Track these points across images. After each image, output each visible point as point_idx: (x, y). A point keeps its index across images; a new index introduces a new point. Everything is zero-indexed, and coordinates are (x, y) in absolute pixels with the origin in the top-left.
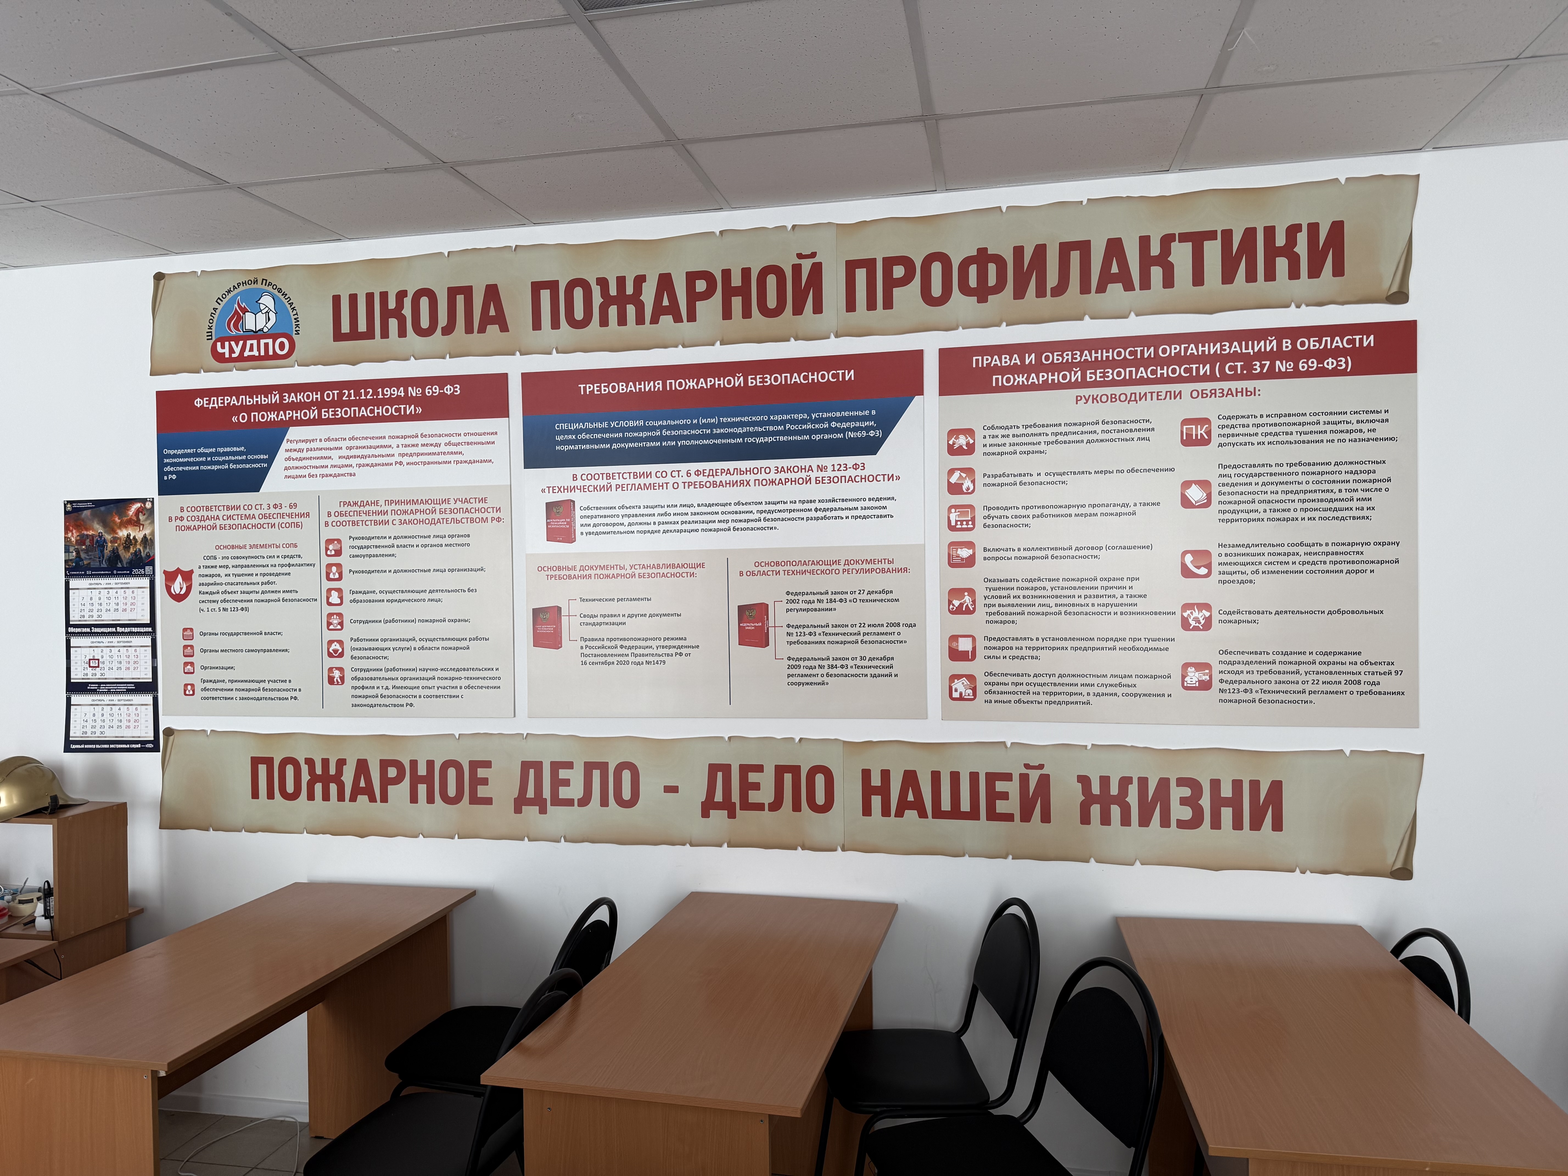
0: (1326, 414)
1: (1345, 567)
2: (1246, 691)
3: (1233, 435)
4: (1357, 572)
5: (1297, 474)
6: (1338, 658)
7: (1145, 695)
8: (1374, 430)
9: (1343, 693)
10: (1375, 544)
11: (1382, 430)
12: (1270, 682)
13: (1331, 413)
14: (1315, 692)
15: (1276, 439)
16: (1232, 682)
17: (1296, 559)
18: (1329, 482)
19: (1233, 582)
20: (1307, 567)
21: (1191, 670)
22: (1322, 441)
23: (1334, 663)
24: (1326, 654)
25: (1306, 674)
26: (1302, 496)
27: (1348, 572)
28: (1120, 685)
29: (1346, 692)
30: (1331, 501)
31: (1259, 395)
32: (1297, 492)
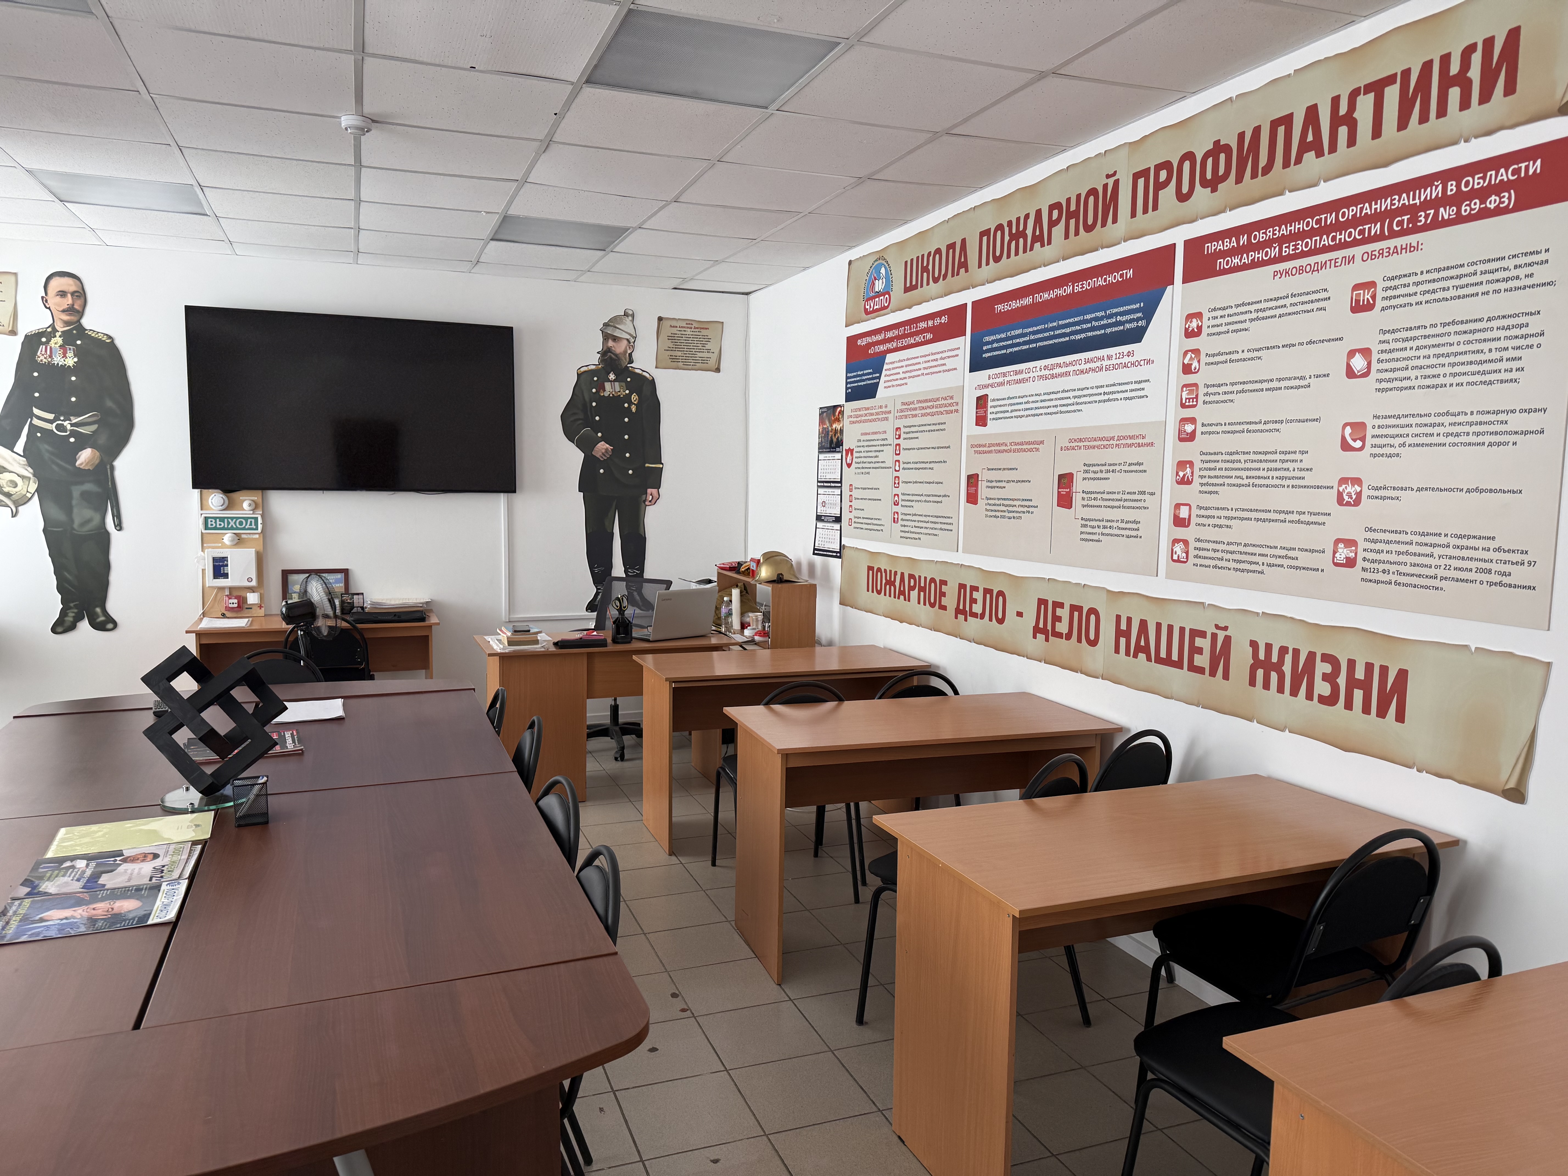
0: (1484, 262)
1: (1487, 439)
2: (1384, 571)
3: (1395, 297)
4: (1499, 444)
5: (1449, 334)
6: (1472, 543)
7: (1304, 568)
8: (1531, 275)
9: (1473, 581)
10: (1522, 411)
11: (1541, 274)
12: (1405, 564)
13: (1489, 261)
14: (1446, 579)
15: (1433, 296)
16: (1374, 561)
17: (1441, 430)
18: (1479, 341)
19: (1382, 455)
20: (1451, 439)
21: (1341, 545)
22: (1477, 294)
23: (1467, 548)
24: (1461, 537)
25: (1440, 558)
26: (1452, 359)
27: (1491, 444)
28: (1286, 557)
29: (1476, 581)
30: (1481, 363)
31: (1421, 249)
32: (1448, 355)
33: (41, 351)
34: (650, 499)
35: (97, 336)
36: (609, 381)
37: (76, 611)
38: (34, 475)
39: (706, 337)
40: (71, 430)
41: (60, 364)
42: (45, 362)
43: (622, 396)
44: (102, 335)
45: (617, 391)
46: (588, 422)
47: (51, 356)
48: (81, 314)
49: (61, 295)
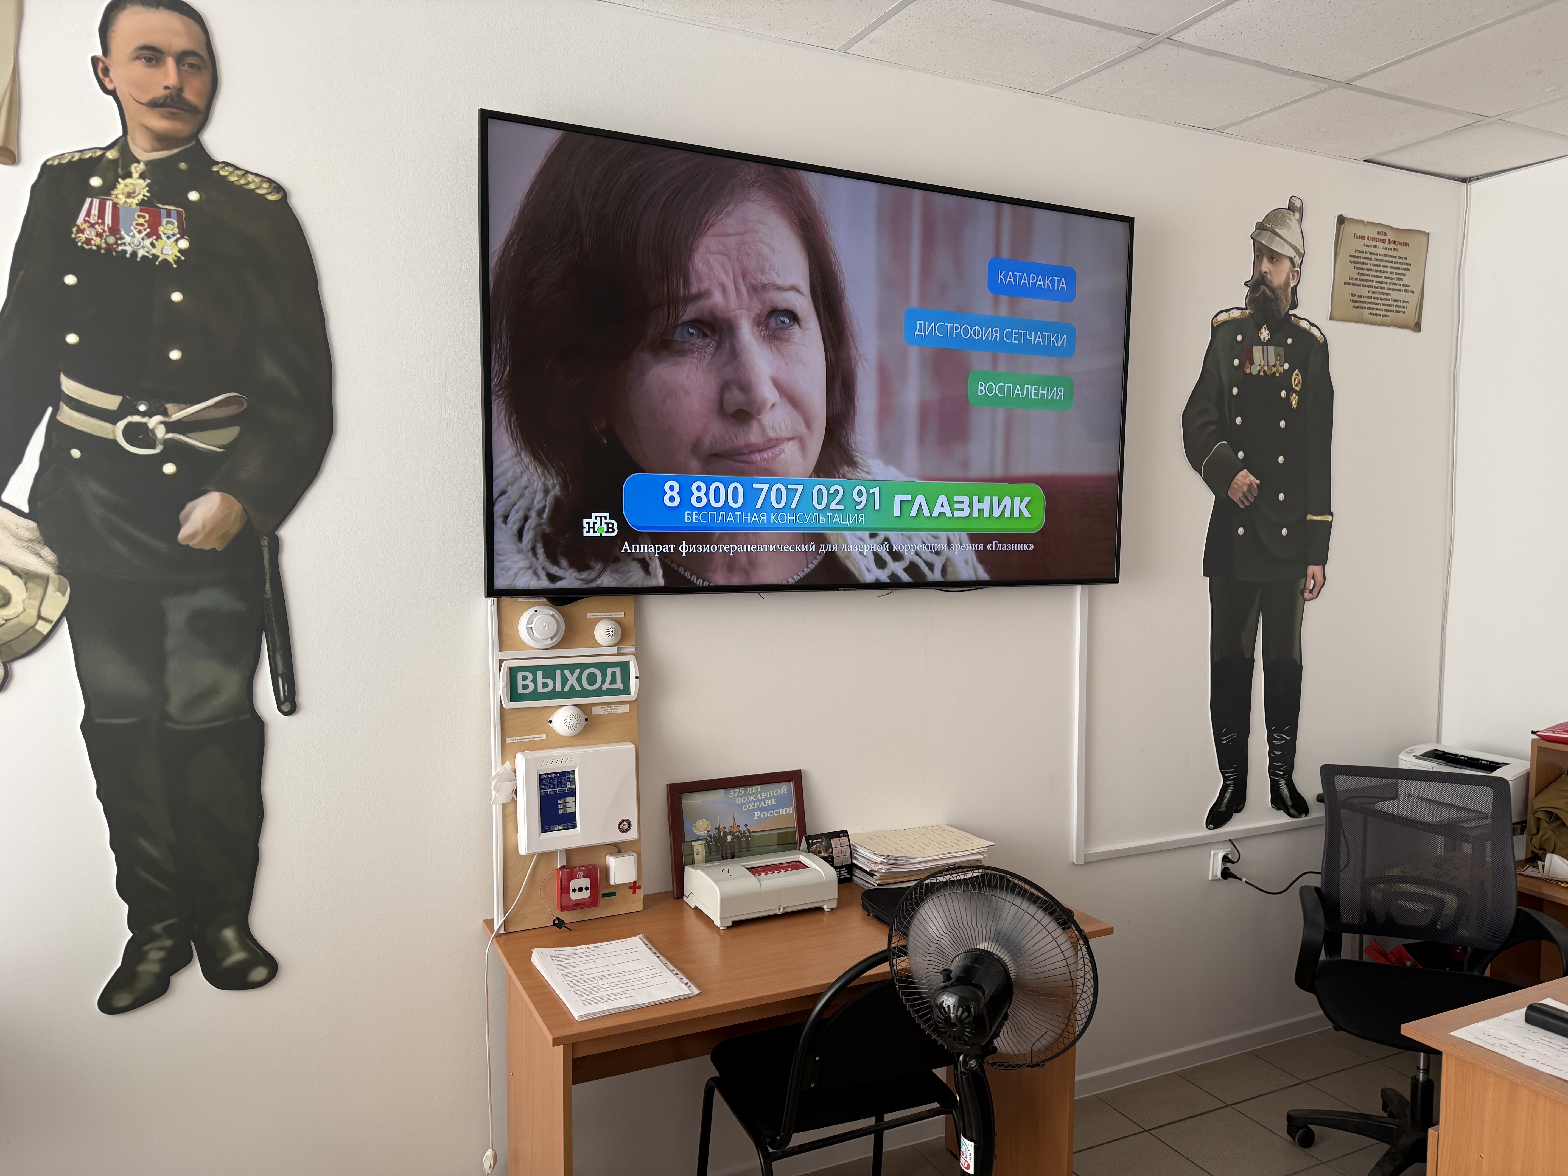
33: (88, 214)
34: (1311, 588)
35: (242, 182)
36: (1260, 343)
37: (168, 943)
38: (61, 570)
39: (1404, 261)
40: (166, 442)
41: (141, 253)
42: (99, 247)
43: (1277, 375)
44: (257, 180)
45: (1270, 364)
46: (1225, 430)
47: (114, 230)
48: (201, 117)
49: (149, 60)
